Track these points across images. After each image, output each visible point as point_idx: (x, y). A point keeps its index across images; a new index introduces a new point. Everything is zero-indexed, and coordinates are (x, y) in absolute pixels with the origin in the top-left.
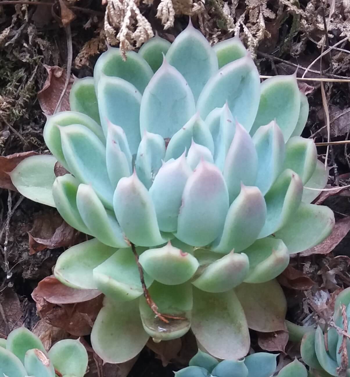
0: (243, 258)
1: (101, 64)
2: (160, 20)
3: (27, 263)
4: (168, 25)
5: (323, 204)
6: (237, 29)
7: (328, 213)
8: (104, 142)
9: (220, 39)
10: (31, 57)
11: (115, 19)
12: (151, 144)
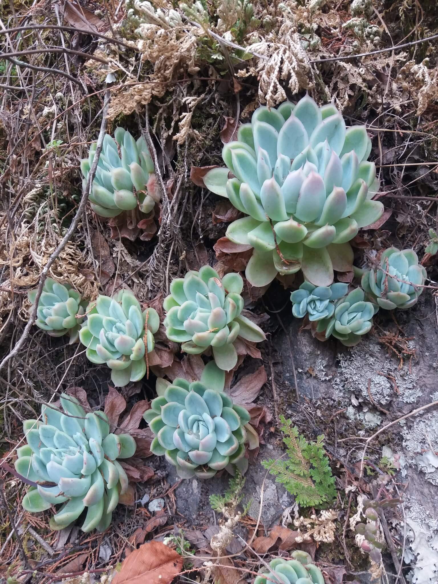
0: (332, 228)
1: (256, 115)
2: (290, 89)
3: (211, 230)
4: (295, 92)
5: (377, 200)
6: (332, 100)
7: (380, 205)
8: (256, 160)
9: (323, 104)
10: (217, 111)
11: (265, 88)
12: (283, 161)
